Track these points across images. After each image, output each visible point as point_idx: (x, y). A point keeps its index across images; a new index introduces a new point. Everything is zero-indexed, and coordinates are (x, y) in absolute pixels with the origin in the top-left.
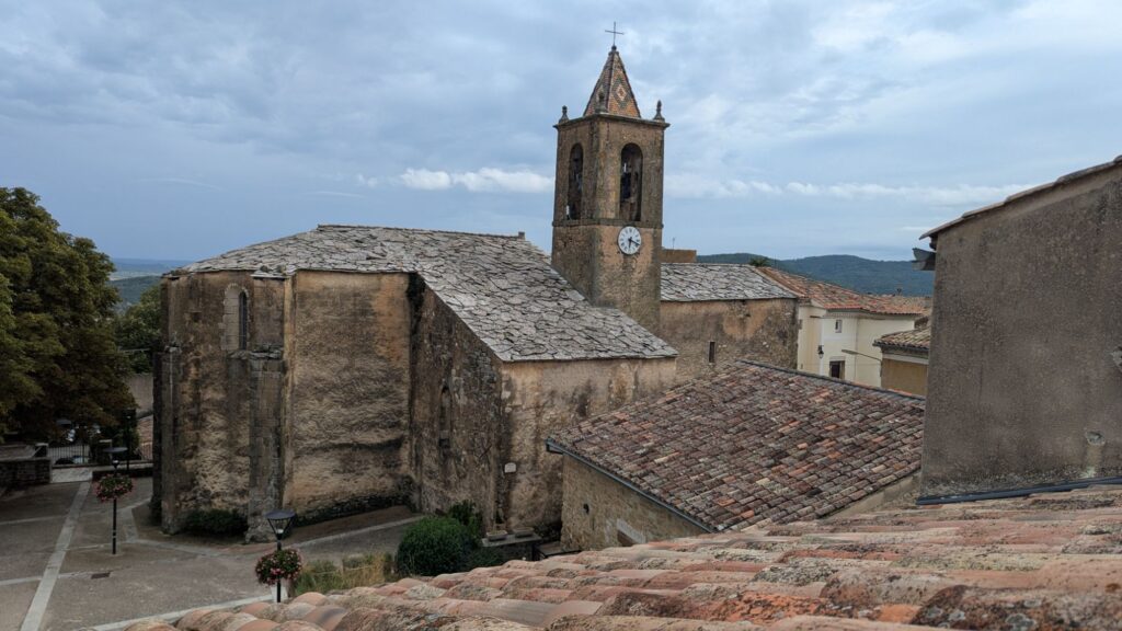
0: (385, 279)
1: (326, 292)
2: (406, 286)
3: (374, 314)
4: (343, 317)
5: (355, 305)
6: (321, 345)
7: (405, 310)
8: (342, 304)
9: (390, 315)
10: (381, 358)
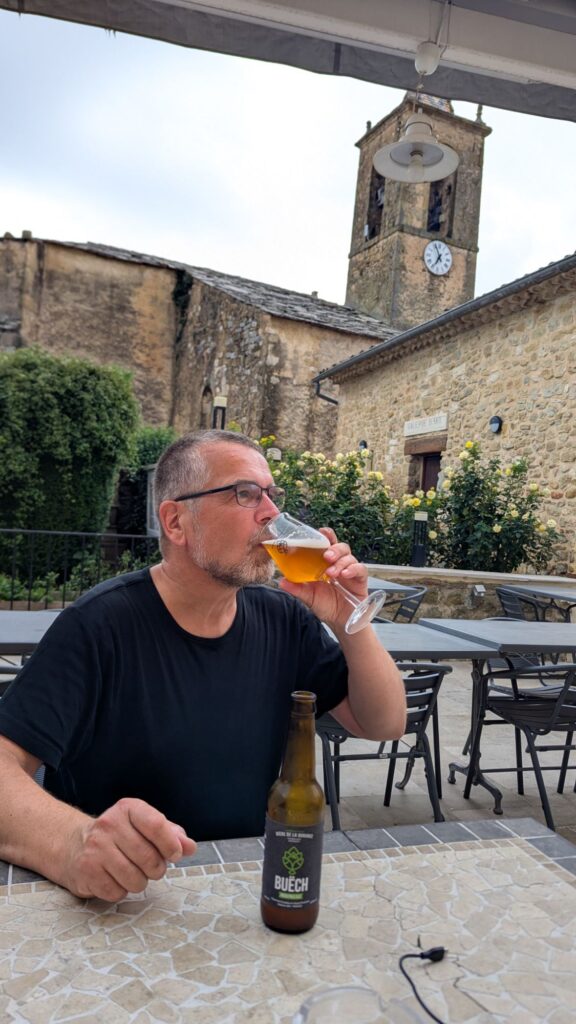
0: (148, 273)
1: (78, 277)
2: (172, 288)
3: (134, 313)
4: (98, 309)
5: (111, 297)
6: (69, 338)
7: (169, 315)
8: (97, 294)
9: (152, 318)
10: (139, 366)
